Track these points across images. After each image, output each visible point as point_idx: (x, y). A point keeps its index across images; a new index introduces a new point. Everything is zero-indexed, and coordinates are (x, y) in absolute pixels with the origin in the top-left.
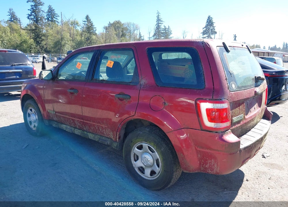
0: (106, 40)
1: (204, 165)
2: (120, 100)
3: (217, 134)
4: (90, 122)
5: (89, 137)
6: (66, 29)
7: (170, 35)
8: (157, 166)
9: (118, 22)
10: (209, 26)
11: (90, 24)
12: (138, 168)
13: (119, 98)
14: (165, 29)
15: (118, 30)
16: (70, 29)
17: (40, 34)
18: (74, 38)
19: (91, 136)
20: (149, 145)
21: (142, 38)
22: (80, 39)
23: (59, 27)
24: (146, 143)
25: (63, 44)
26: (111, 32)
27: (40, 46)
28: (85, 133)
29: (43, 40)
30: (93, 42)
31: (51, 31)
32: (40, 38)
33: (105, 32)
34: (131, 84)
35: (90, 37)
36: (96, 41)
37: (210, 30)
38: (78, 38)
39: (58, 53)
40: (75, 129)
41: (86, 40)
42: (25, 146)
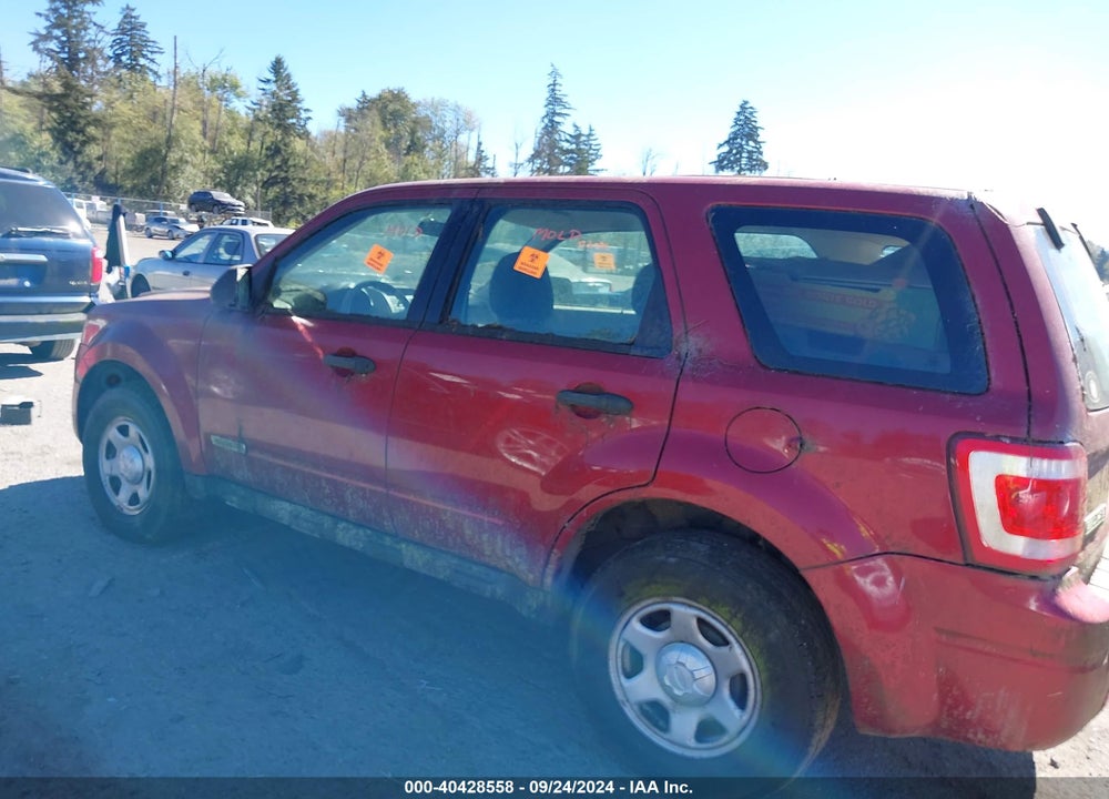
0: (345, 161)
1: (957, 707)
2: (579, 414)
3: (1033, 584)
4: (421, 501)
5: (407, 563)
6: (189, 105)
7: (594, 160)
8: (731, 704)
9: (398, 97)
10: (742, 139)
11: (288, 95)
12: (636, 708)
13: (573, 407)
14: (577, 137)
15: (395, 125)
16: (203, 106)
17: (80, 116)
18: (220, 143)
19: (413, 557)
20: (703, 615)
21: (489, 164)
22: (243, 147)
23: (160, 93)
24: (690, 606)
25: (174, 164)
26: (368, 130)
27: (76, 162)
28: (388, 541)
29: (92, 139)
30: (294, 166)
31: (123, 108)
32: (81, 131)
33: (342, 130)
34: (633, 351)
35: (285, 145)
36: (306, 162)
37: (745, 155)
38: (237, 145)
39: (147, 197)
40: (336, 524)
41: (269, 153)
42: (101, 583)
